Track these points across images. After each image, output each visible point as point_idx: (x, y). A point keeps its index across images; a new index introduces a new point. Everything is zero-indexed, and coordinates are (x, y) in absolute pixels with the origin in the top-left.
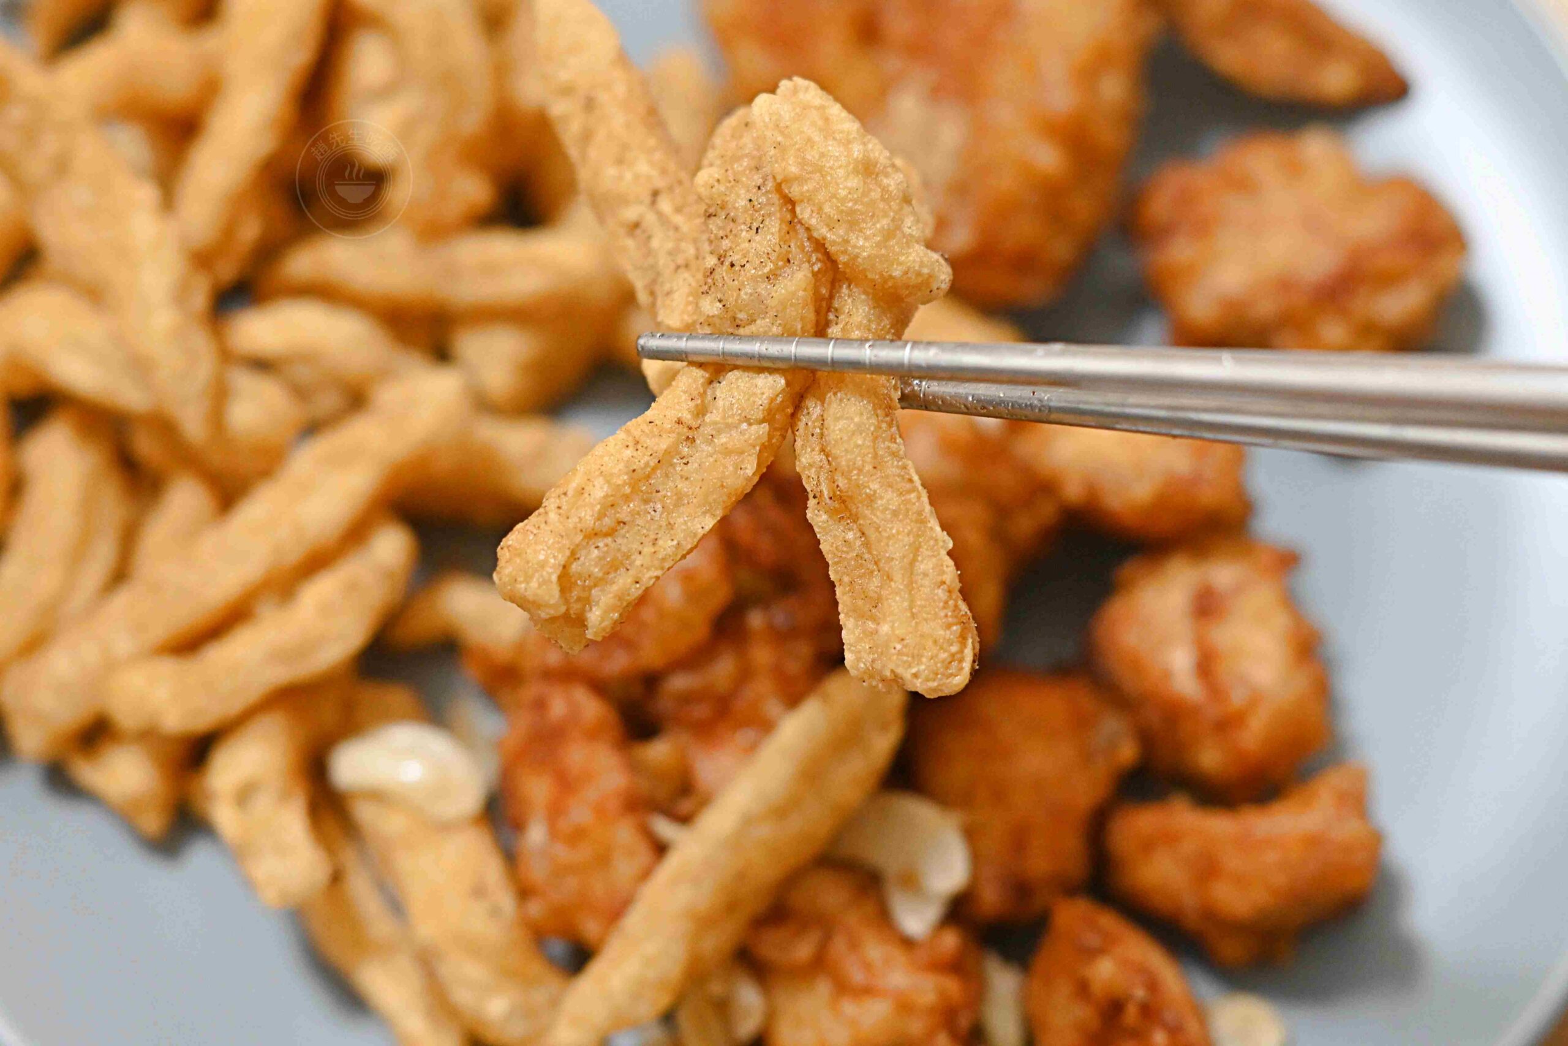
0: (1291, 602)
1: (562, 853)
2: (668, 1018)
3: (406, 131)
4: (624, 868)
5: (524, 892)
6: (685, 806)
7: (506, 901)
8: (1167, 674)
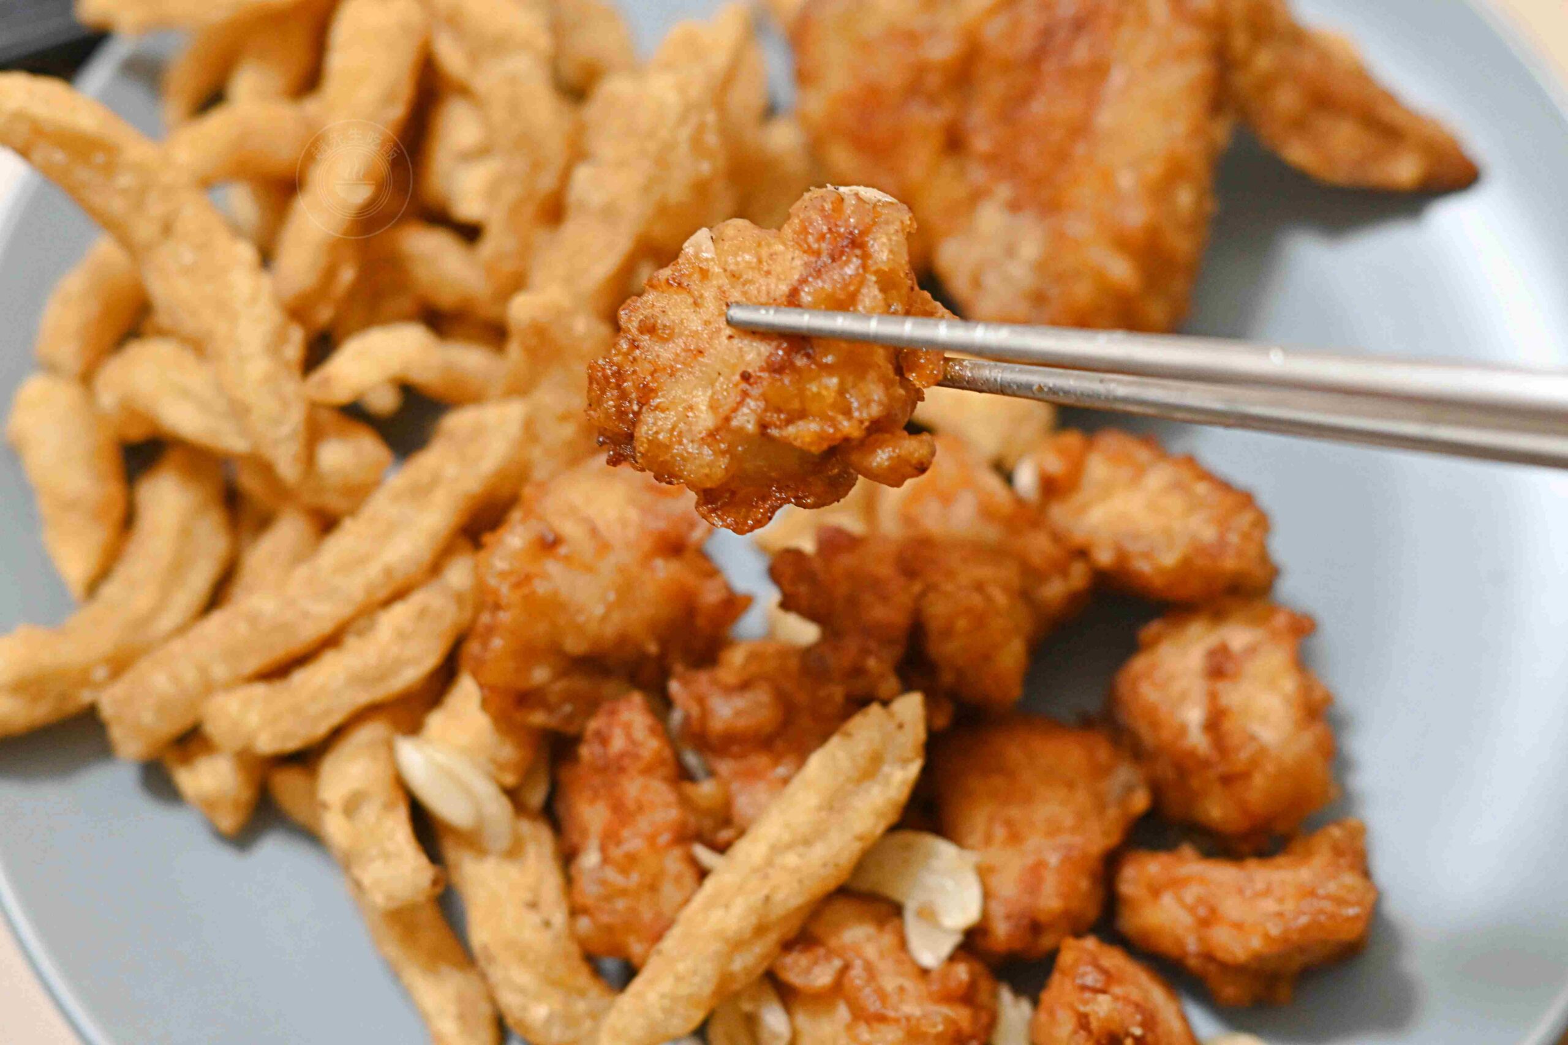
0: (1302, 663)
1: (612, 875)
2: (701, 1031)
3: (492, 192)
4: (669, 893)
5: (575, 911)
6: (724, 835)
7: (559, 918)
8: (1183, 730)
